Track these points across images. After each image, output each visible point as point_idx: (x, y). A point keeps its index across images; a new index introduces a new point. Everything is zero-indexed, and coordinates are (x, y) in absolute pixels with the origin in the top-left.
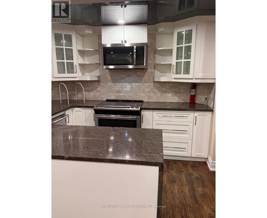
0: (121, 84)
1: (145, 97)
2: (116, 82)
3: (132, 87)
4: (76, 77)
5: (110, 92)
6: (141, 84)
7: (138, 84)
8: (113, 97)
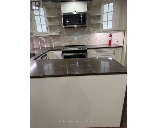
0: (72, 37)
1: (85, 43)
2: (69, 36)
3: (78, 38)
4: (48, 34)
5: (66, 41)
6: (83, 36)
7: (81, 36)
8: (68, 44)
